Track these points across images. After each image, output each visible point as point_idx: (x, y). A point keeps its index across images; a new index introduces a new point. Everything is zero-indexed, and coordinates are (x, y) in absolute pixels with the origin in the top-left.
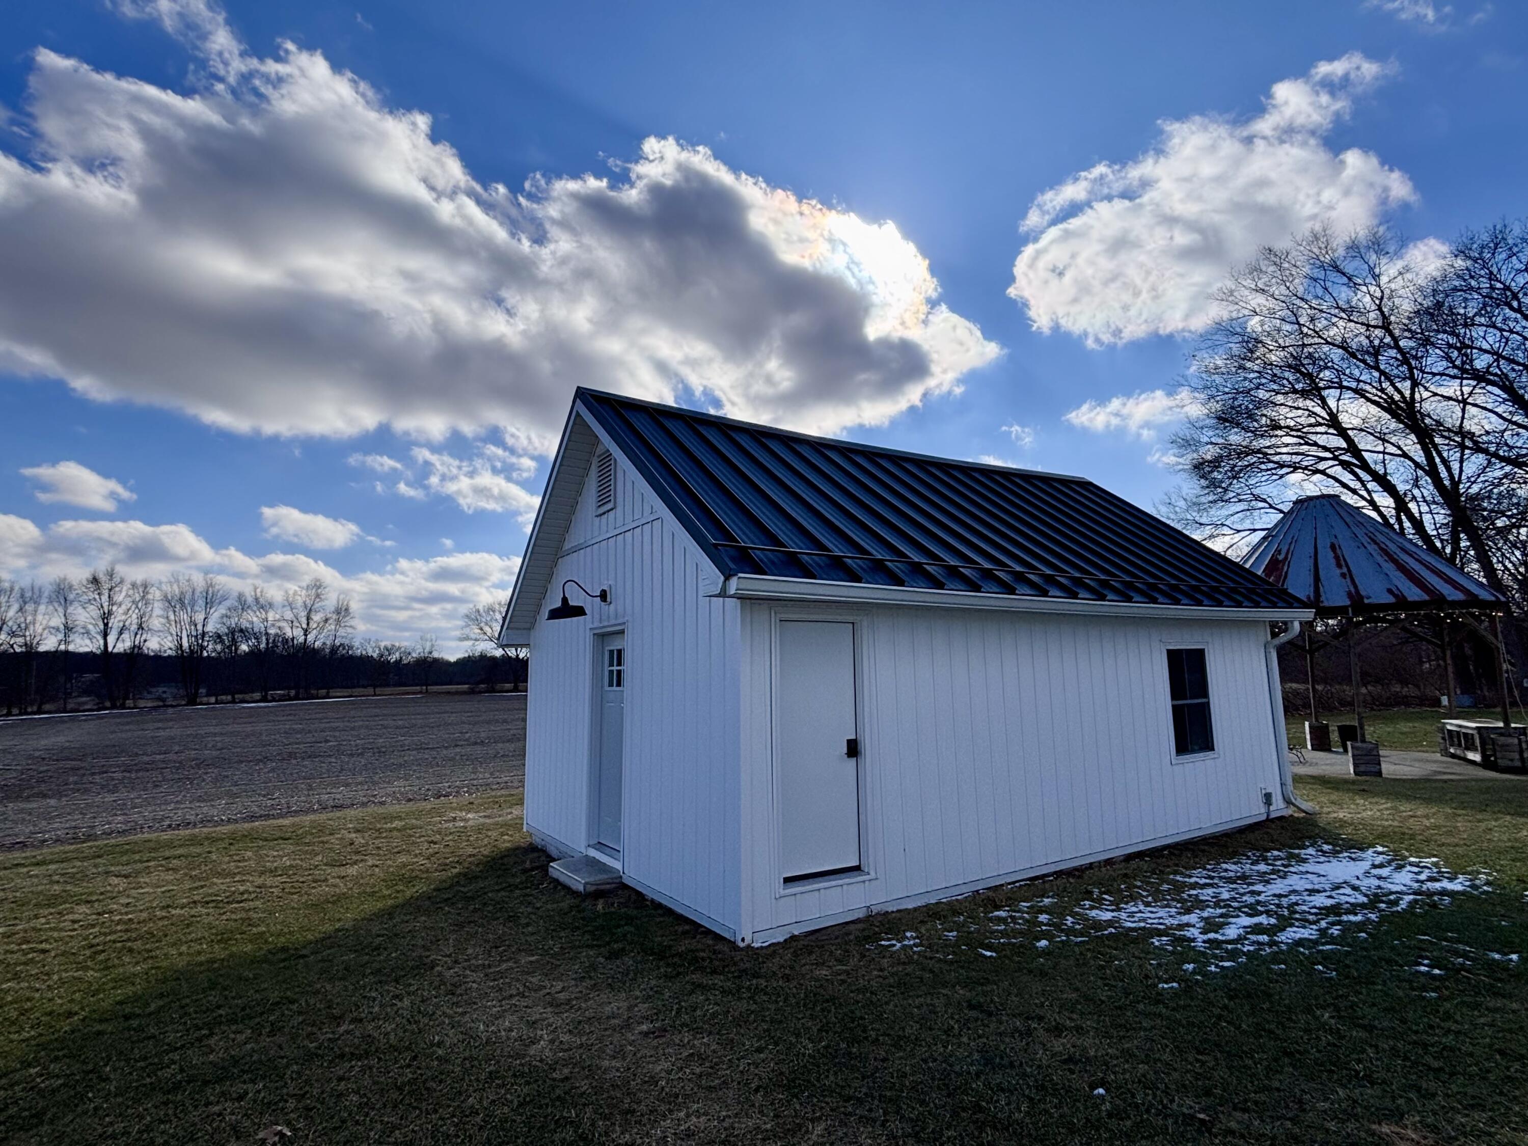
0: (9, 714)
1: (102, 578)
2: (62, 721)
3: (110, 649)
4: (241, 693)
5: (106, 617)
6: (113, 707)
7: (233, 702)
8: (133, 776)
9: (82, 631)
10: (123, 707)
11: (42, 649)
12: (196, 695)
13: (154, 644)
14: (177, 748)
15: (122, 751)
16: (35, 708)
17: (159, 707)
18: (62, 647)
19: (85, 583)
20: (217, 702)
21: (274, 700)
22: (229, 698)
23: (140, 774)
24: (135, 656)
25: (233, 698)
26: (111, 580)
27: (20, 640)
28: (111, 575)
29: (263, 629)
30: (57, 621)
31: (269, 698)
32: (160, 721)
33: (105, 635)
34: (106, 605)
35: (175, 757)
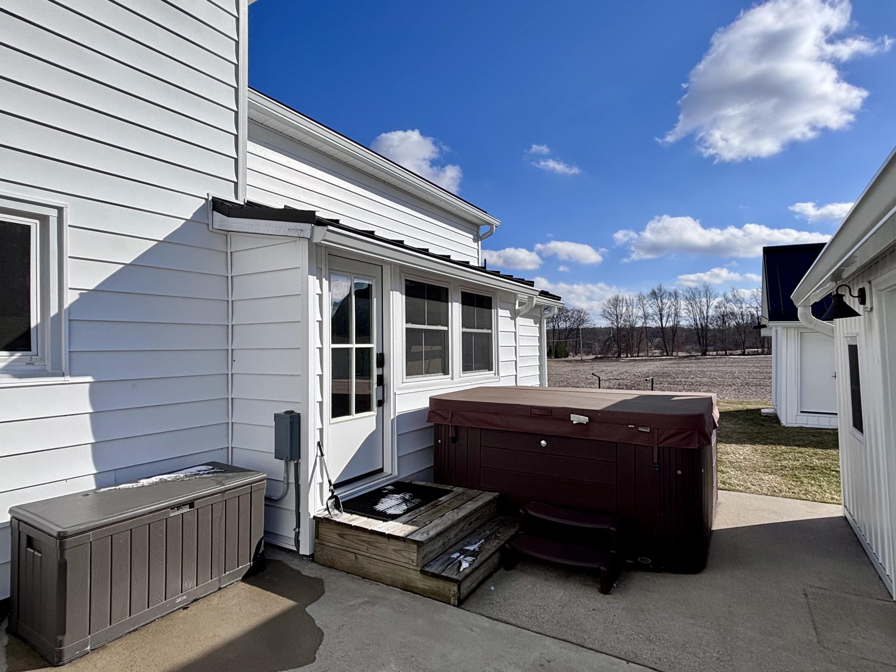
0: (627, 357)
1: (657, 291)
2: (646, 360)
3: (664, 325)
4: (730, 350)
5: (661, 310)
6: (668, 355)
7: (726, 355)
8: (672, 386)
9: (652, 318)
10: (672, 355)
11: (636, 326)
12: (706, 350)
13: (684, 323)
14: (692, 376)
15: (669, 376)
16: (637, 355)
17: (688, 356)
18: (644, 325)
19: (649, 295)
20: (717, 355)
21: (749, 355)
22: (724, 352)
23: (675, 386)
24: (675, 329)
25: (726, 353)
26: (661, 292)
27: (628, 323)
28: (660, 290)
29: (740, 313)
30: (641, 313)
31: (746, 353)
32: (688, 363)
33: (661, 320)
34: (660, 304)
35: (691, 380)
